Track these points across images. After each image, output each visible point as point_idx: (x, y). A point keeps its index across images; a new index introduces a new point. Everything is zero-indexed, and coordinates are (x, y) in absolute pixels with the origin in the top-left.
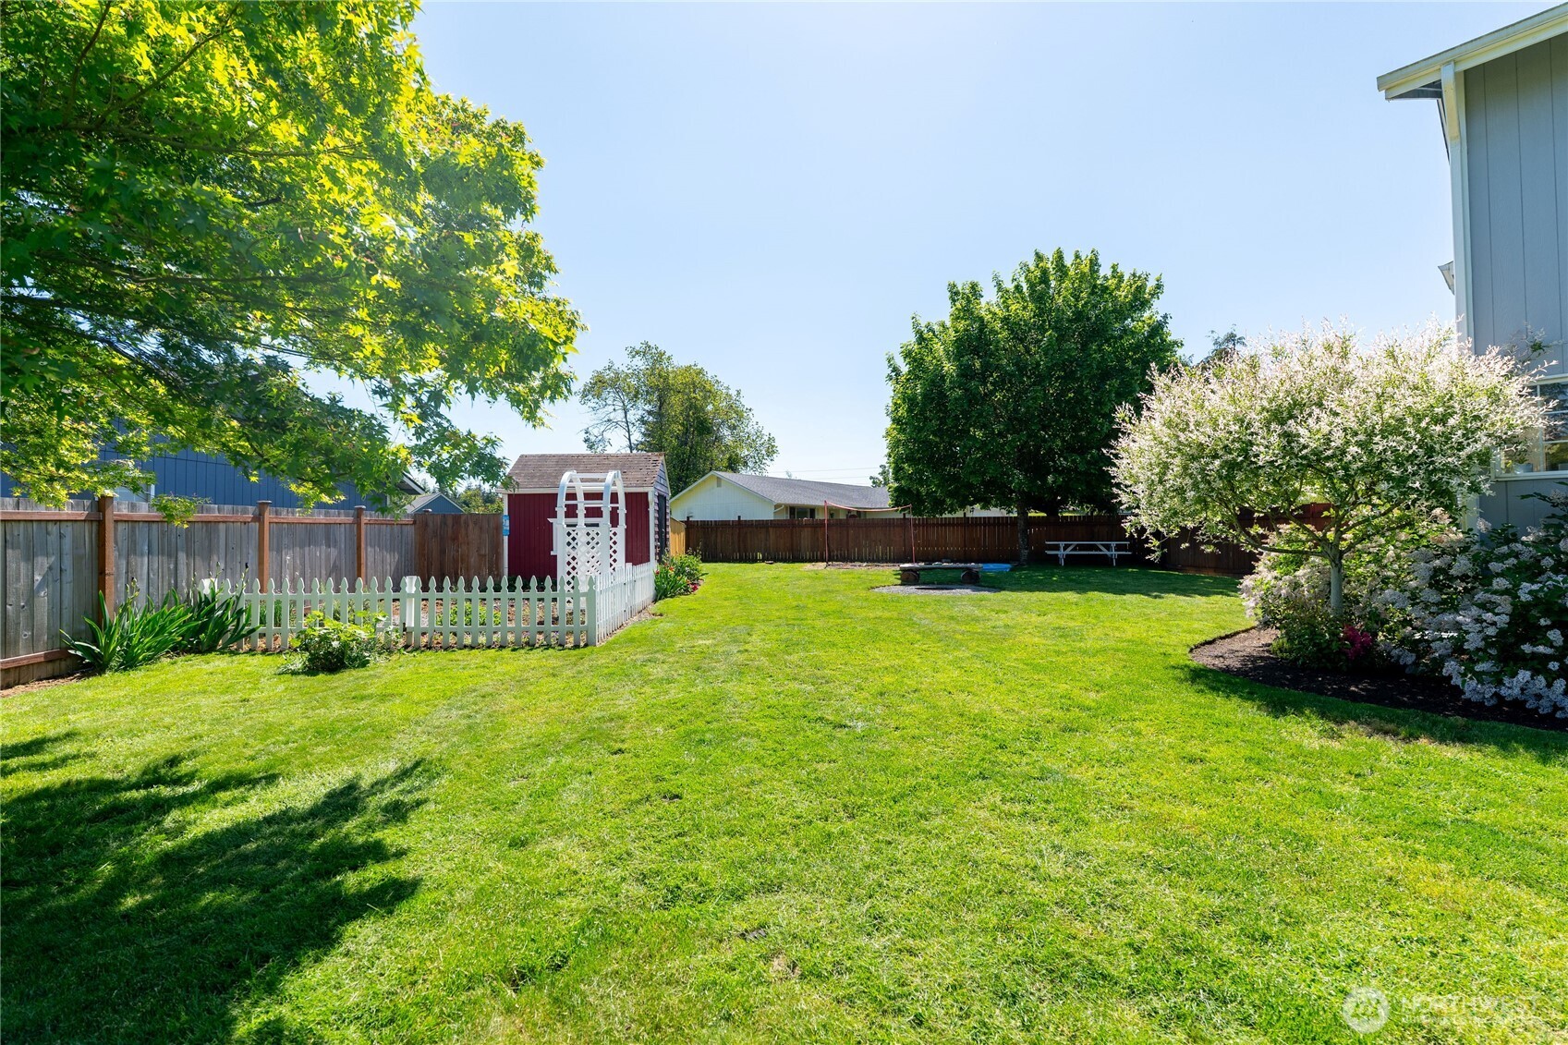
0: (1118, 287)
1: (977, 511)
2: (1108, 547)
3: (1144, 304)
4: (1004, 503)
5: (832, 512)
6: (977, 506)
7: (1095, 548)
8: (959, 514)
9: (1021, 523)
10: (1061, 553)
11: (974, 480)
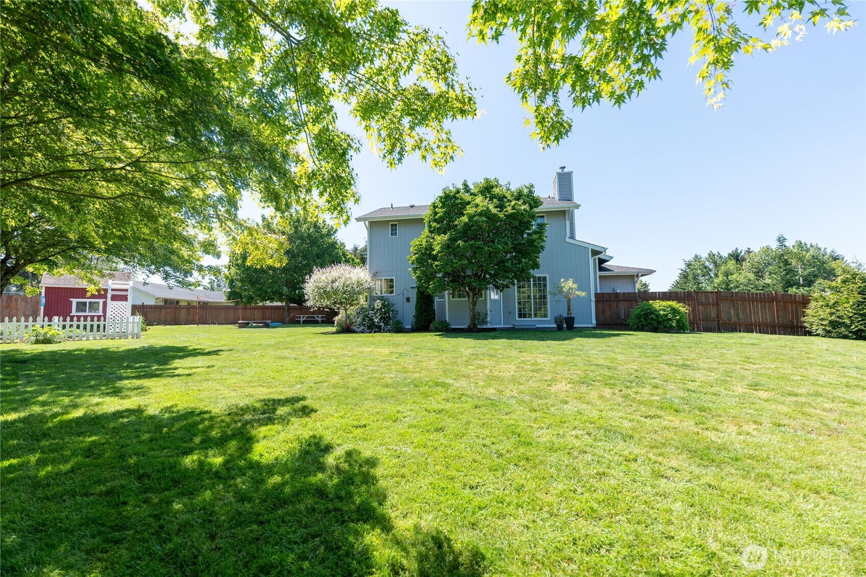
0: (323, 227)
1: (268, 303)
2: (318, 317)
3: (331, 235)
4: (280, 300)
5: (189, 303)
6: (268, 302)
7: (313, 317)
8: (261, 304)
9: (286, 308)
10: (302, 320)
11: (269, 290)
